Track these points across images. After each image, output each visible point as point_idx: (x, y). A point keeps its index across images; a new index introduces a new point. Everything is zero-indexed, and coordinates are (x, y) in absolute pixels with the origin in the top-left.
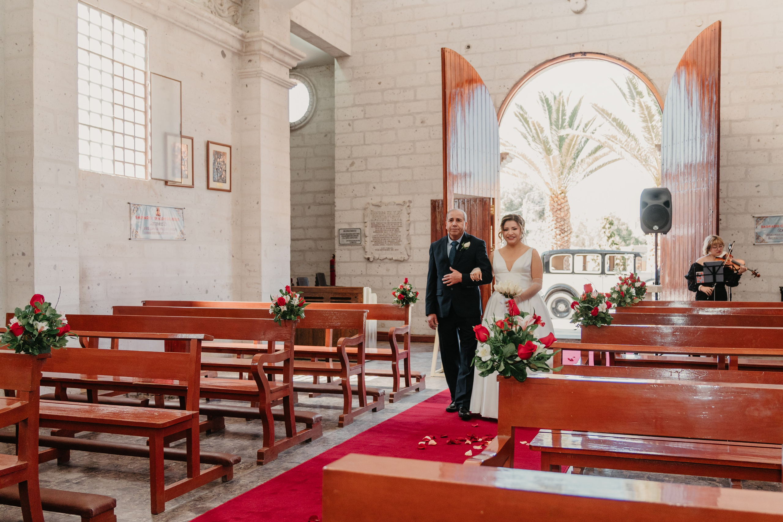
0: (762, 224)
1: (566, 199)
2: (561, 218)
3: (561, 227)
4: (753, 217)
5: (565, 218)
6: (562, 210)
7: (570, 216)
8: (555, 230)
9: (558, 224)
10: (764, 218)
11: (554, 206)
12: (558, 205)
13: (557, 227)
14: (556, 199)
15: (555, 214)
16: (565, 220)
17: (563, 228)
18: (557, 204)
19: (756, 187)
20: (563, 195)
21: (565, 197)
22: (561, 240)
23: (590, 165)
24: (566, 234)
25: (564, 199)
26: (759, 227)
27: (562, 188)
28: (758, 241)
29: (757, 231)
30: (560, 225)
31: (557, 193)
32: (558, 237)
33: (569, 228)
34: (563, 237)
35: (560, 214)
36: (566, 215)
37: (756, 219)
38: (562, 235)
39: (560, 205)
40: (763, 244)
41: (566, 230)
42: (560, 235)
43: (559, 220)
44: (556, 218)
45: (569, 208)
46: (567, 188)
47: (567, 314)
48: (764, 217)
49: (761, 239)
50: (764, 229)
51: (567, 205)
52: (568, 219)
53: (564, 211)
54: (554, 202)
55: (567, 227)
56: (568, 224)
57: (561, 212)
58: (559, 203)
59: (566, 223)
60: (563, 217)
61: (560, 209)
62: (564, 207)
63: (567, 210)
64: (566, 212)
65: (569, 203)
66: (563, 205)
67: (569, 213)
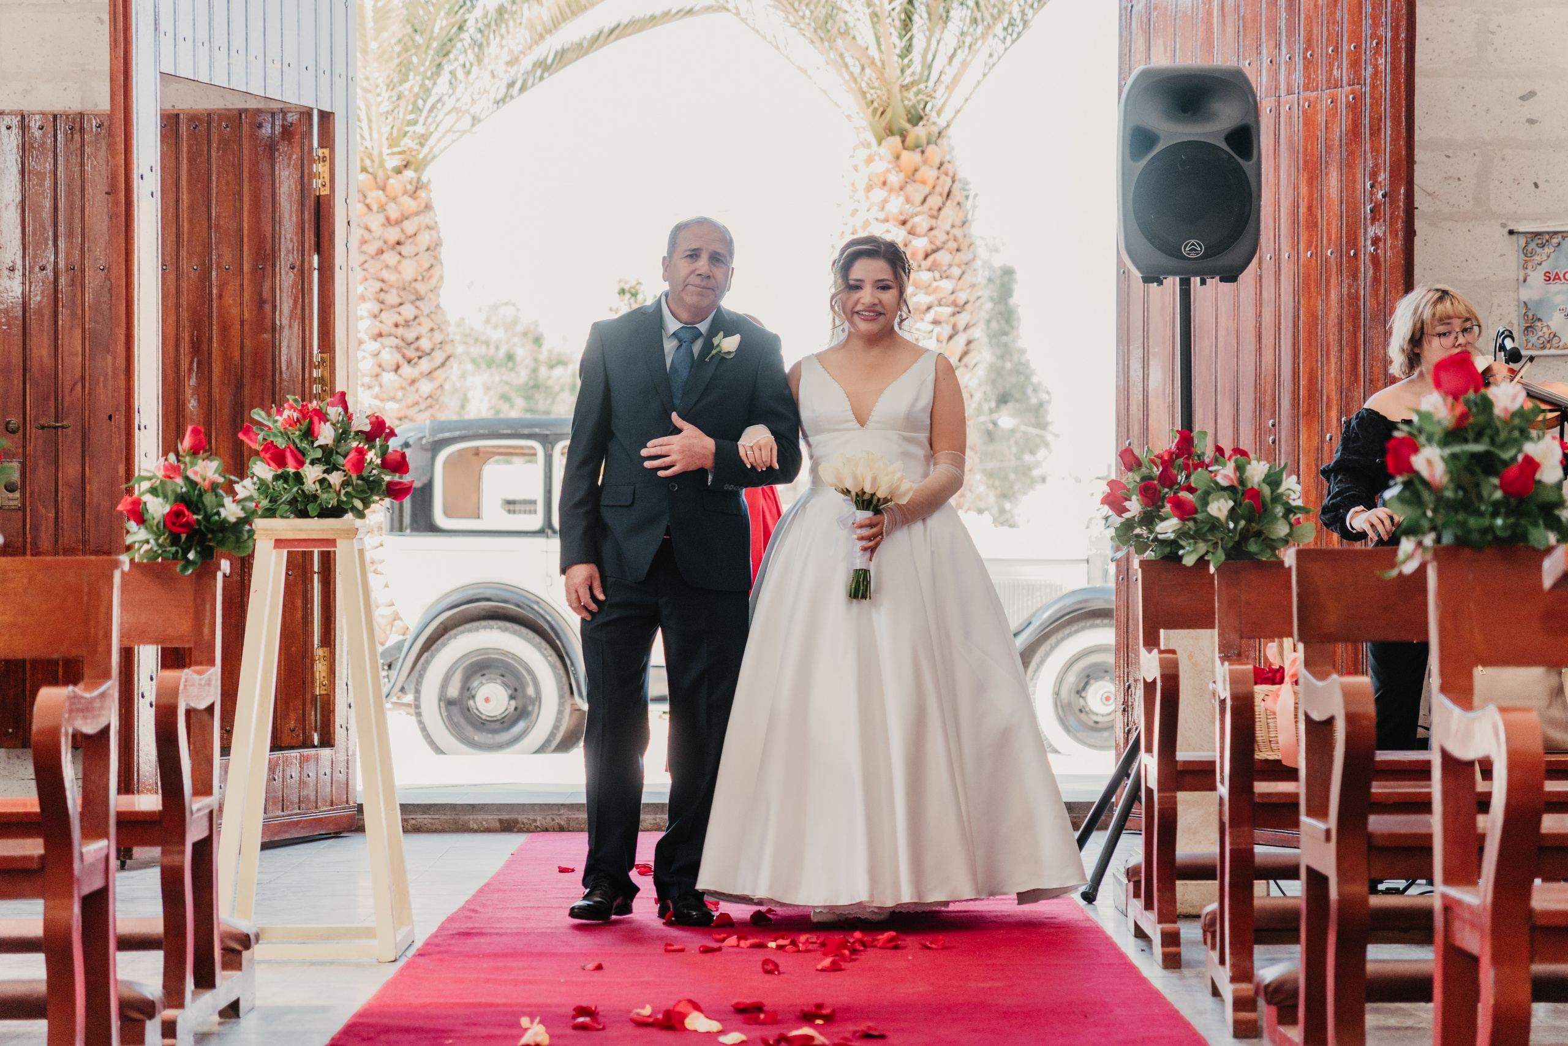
0: (1546, 267)
1: (422, 194)
2: (404, 288)
3: (400, 331)
4: (1511, 232)
5: (421, 288)
6: (406, 249)
7: (441, 278)
8: (375, 346)
9: (389, 318)
10: (1555, 241)
12: (388, 222)
13: (385, 329)
14: (375, 196)
15: (373, 266)
16: (419, 298)
17: (410, 335)
18: (381, 218)
19: (1523, 98)
20: (409, 174)
21: (418, 187)
22: (400, 394)
23: (542, 37)
24: (425, 365)
25: (413, 195)
26: (1536, 277)
27: (407, 143)
28: (1533, 340)
29: (1526, 294)
30: (400, 320)
31: (382, 165)
32: (388, 377)
33: (438, 337)
34: (413, 382)
35: (396, 269)
36: (426, 276)
37: (1522, 241)
38: (406, 370)
39: (398, 222)
40: (1553, 352)
41: (425, 344)
42: (398, 367)
43: (392, 298)
44: (379, 285)
45: (439, 244)
46: (431, 142)
47: (521, 726)
48: (1556, 233)
49: (1543, 332)
50: (1555, 287)
51: (429, 228)
52: (431, 295)
53: (417, 255)
54: (368, 207)
55: (432, 330)
56: (433, 316)
57: (404, 257)
58: (394, 214)
59: (426, 312)
60: (410, 283)
61: (399, 243)
62: (415, 235)
63: (428, 250)
64: (425, 259)
65: (439, 212)
66: (410, 226)
67: (439, 264)
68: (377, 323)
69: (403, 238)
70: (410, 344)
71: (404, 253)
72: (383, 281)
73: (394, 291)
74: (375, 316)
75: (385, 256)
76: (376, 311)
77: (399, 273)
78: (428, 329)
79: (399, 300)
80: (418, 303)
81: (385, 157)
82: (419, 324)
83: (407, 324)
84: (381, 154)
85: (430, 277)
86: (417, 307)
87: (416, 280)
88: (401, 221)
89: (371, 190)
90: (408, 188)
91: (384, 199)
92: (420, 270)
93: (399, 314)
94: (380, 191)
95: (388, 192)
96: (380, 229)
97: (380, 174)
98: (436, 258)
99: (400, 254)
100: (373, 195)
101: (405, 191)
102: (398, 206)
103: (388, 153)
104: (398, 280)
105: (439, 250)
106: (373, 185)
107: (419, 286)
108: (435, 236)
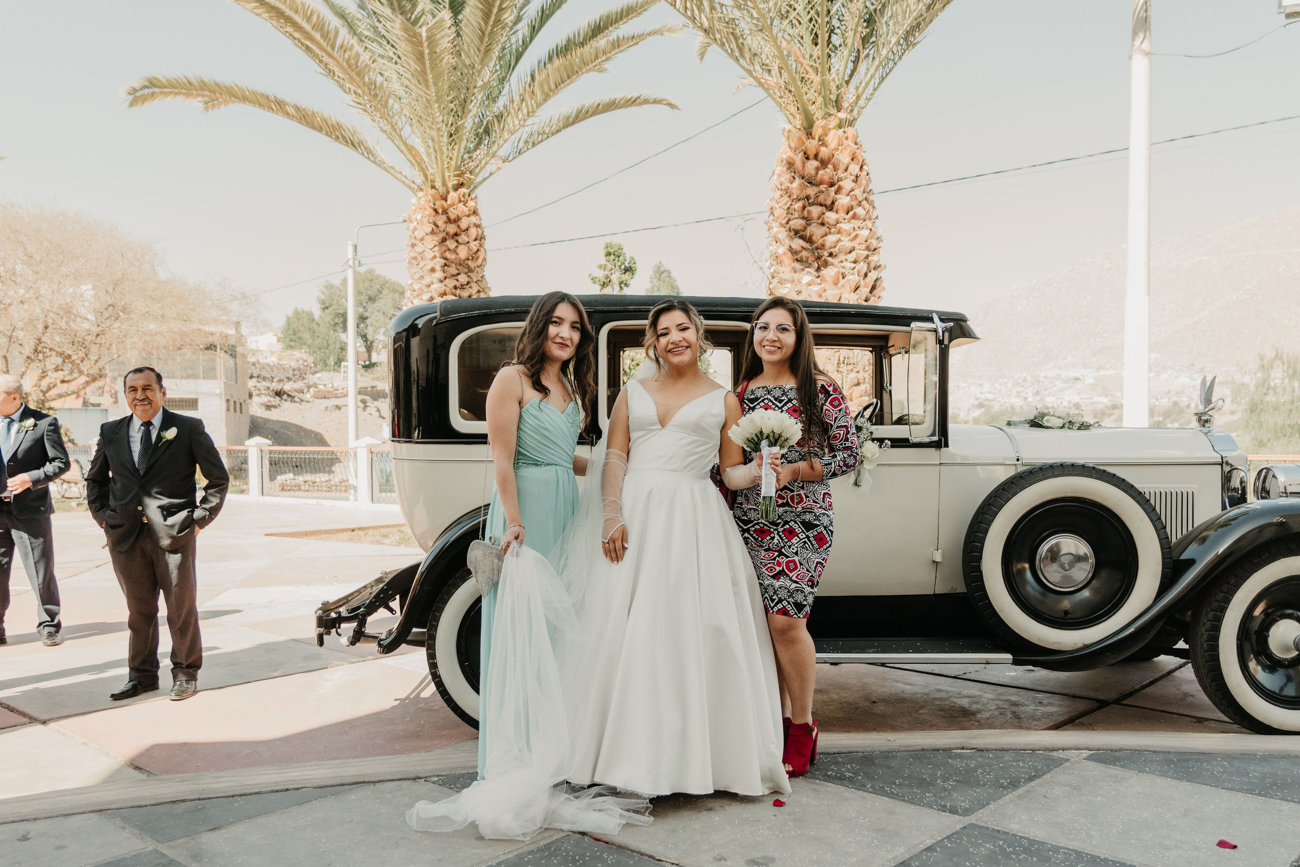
2: (461, 264)
3: (458, 292)
6: (463, 238)
7: (484, 260)
9: (451, 283)
11: (437, 226)
12: (449, 221)
13: (448, 290)
15: (440, 250)
16: (471, 270)
17: (465, 294)
18: (444, 218)
20: (463, 190)
25: (465, 204)
30: (458, 284)
31: (444, 184)
36: (474, 256)
43: (453, 270)
44: (443, 261)
45: (483, 236)
46: (478, 175)
51: (477, 226)
52: (478, 269)
53: (468, 242)
54: (436, 211)
55: (479, 291)
56: (479, 283)
57: (460, 244)
58: (452, 217)
59: (475, 280)
60: (465, 260)
61: (456, 234)
62: (467, 230)
63: (476, 240)
64: (474, 245)
65: (482, 217)
66: (464, 224)
67: (483, 250)
68: (443, 287)
69: (459, 231)
71: (460, 241)
72: (446, 259)
73: (454, 266)
74: (441, 281)
75: (448, 243)
76: (442, 278)
77: (457, 254)
79: (457, 272)
80: (469, 274)
81: (447, 177)
82: (470, 287)
83: (462, 287)
84: (443, 177)
85: (478, 258)
86: (469, 277)
87: (468, 259)
88: (457, 220)
89: (437, 200)
90: (462, 199)
91: (446, 206)
92: (471, 253)
93: (457, 280)
94: (444, 202)
95: (449, 202)
96: (444, 225)
97: (442, 190)
98: (481, 245)
99: (457, 241)
100: (440, 203)
101: (460, 201)
102: (454, 211)
103: (449, 176)
104: (456, 258)
105: (483, 240)
106: (438, 197)
107: (470, 263)
108: (480, 232)
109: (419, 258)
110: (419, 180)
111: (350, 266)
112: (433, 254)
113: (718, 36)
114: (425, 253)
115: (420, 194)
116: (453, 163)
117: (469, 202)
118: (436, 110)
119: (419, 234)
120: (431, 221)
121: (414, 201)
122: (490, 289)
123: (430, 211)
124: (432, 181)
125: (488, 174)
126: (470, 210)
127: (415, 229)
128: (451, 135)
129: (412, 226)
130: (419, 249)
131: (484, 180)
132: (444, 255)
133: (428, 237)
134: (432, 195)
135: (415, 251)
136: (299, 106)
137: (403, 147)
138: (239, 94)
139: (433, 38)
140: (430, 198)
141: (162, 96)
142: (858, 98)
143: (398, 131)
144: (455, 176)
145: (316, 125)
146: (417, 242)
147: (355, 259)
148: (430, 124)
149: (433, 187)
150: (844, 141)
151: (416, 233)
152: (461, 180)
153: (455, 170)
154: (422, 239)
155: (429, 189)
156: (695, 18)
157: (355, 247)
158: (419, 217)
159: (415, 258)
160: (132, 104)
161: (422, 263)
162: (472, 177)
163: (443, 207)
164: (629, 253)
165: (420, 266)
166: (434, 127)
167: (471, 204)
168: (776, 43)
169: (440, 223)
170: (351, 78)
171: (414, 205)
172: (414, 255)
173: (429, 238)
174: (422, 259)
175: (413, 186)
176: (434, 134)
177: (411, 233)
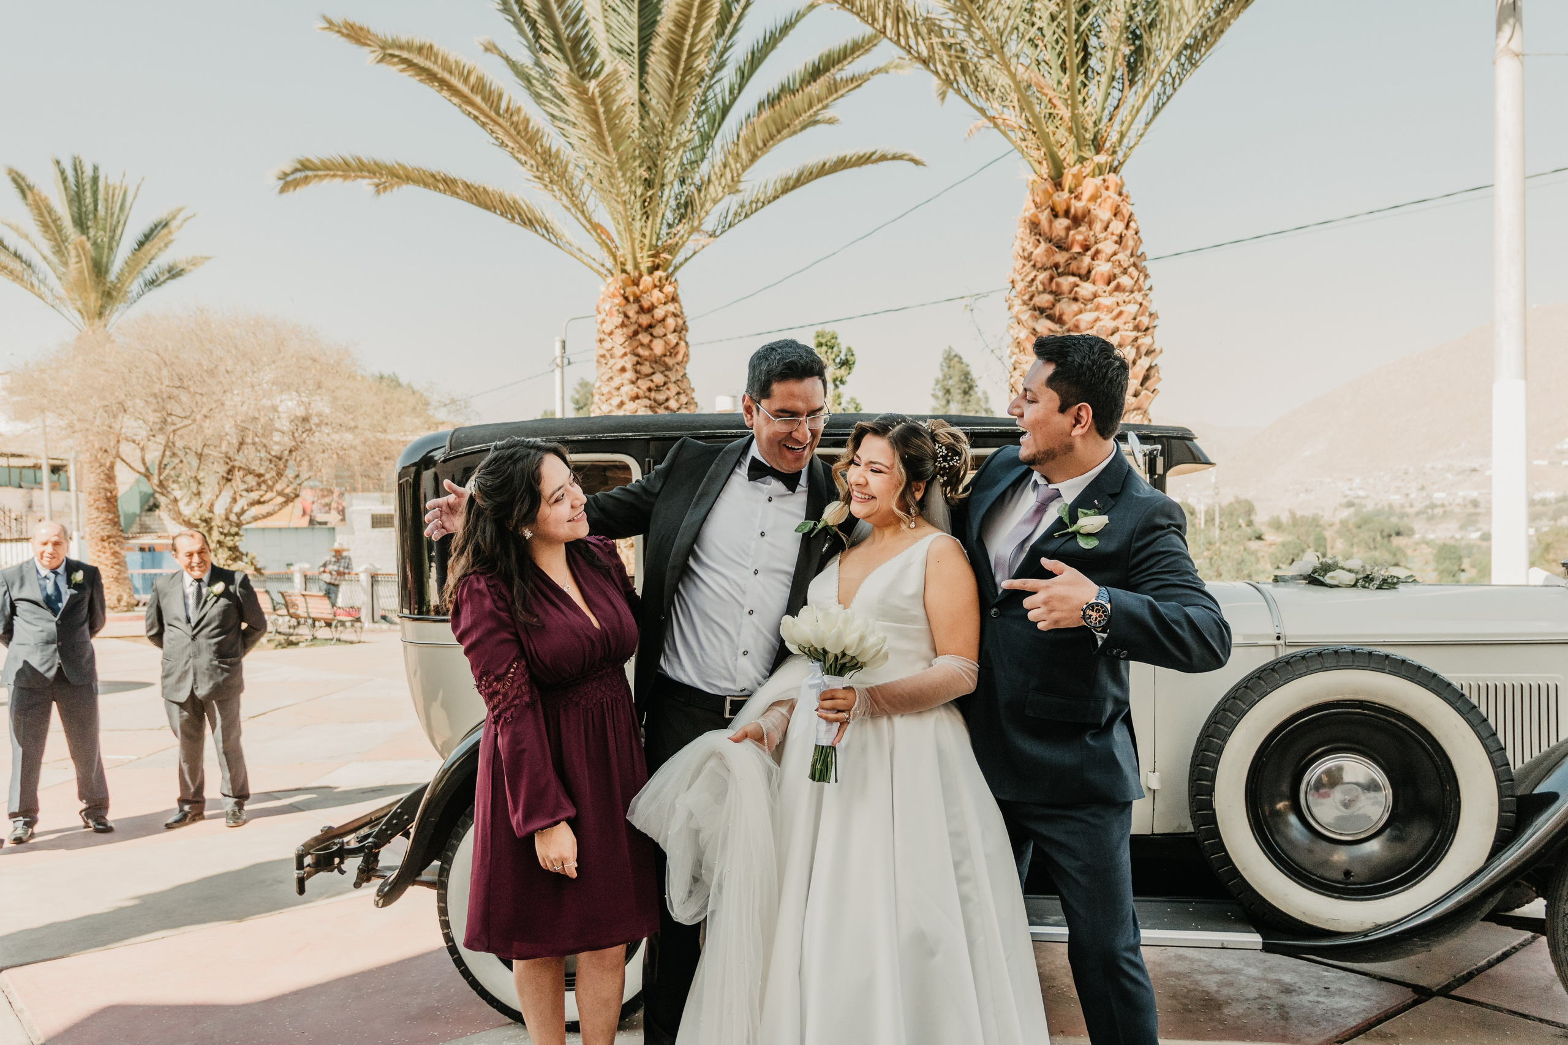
2: (656, 361)
3: (653, 395)
5: (670, 361)
6: (658, 331)
7: (686, 355)
9: (644, 384)
11: (626, 316)
12: (642, 310)
13: (641, 393)
15: (631, 345)
16: (668, 368)
17: (661, 397)
18: (635, 307)
20: (659, 273)
30: (652, 385)
31: (636, 266)
33: (684, 399)
36: (672, 351)
43: (646, 369)
44: (635, 359)
45: (685, 327)
46: (678, 252)
51: (675, 315)
52: (678, 367)
53: (665, 335)
54: (626, 299)
55: (678, 393)
56: (679, 383)
57: (655, 337)
58: (646, 304)
59: (673, 379)
60: (661, 357)
61: (651, 326)
62: (663, 320)
63: (675, 331)
64: (673, 338)
65: (683, 304)
66: (659, 313)
67: (682, 343)
68: (635, 389)
69: (654, 322)
70: (660, 404)
71: (655, 334)
72: (638, 355)
73: (648, 363)
74: (633, 383)
75: (640, 336)
76: (634, 379)
77: (652, 349)
78: (675, 393)
79: (651, 371)
80: (667, 373)
81: (640, 260)
82: (668, 389)
83: (658, 389)
84: (635, 258)
85: (677, 354)
86: (666, 376)
87: (665, 355)
88: (650, 309)
89: (628, 286)
90: (658, 284)
91: (638, 293)
92: (668, 347)
93: (652, 381)
94: (635, 287)
95: (641, 287)
96: (636, 316)
97: (634, 274)
98: (680, 338)
99: (651, 335)
100: (630, 290)
101: (655, 286)
102: (649, 298)
103: (642, 257)
104: (650, 355)
105: (684, 332)
106: (630, 282)
107: (667, 360)
108: (680, 322)
109: (608, 356)
110: (609, 263)
111: (558, 366)
112: (623, 351)
113: (940, 67)
114: (615, 350)
115: (610, 280)
116: (647, 241)
117: (666, 287)
118: (620, 180)
119: (608, 327)
120: (621, 310)
121: (603, 288)
122: (693, 390)
123: (619, 300)
124: (622, 264)
125: (690, 253)
126: (667, 296)
127: (603, 322)
128: (645, 207)
129: (600, 318)
130: (607, 345)
131: (686, 260)
132: (636, 351)
133: (617, 330)
134: (623, 281)
135: (602, 348)
136: (469, 183)
137: (588, 226)
138: (401, 172)
139: (607, 93)
140: (621, 284)
141: (317, 179)
142: (1122, 136)
143: (580, 205)
144: (649, 256)
145: (489, 203)
146: (606, 337)
147: (563, 357)
148: (614, 196)
149: (624, 271)
150: (1103, 191)
151: (604, 325)
152: (657, 261)
153: (650, 250)
154: (611, 333)
155: (619, 272)
156: (910, 47)
157: (564, 342)
158: (607, 307)
159: (603, 356)
160: (282, 190)
161: (611, 362)
162: (669, 257)
163: (635, 295)
164: (844, 343)
165: (609, 365)
166: (619, 200)
167: (669, 289)
168: (1009, 71)
169: (631, 314)
170: (521, 147)
171: (603, 293)
172: (603, 352)
173: (619, 331)
174: (612, 356)
175: (603, 270)
176: (620, 208)
177: (599, 326)
